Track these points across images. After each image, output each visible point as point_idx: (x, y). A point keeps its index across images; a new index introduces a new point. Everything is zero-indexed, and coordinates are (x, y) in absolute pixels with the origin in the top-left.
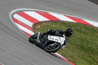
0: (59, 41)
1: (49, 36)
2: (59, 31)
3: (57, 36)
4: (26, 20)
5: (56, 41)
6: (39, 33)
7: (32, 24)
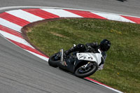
0: (94, 60)
1: (78, 54)
2: (90, 45)
3: (90, 52)
4: (11, 23)
5: (90, 59)
6: (62, 50)
7: (21, 27)
